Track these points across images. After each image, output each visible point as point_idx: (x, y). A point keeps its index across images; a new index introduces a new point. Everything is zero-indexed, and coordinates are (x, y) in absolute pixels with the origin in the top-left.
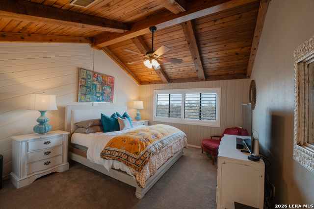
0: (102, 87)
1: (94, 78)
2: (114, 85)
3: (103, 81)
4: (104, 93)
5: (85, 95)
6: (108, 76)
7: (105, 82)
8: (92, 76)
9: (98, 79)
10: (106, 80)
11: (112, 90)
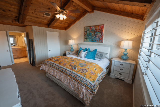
0: (95, 33)
1: (90, 30)
2: (103, 30)
3: (95, 29)
4: (96, 37)
5: (86, 39)
6: (98, 26)
7: (97, 29)
8: (89, 29)
9: (92, 29)
10: (97, 28)
11: (101, 34)
